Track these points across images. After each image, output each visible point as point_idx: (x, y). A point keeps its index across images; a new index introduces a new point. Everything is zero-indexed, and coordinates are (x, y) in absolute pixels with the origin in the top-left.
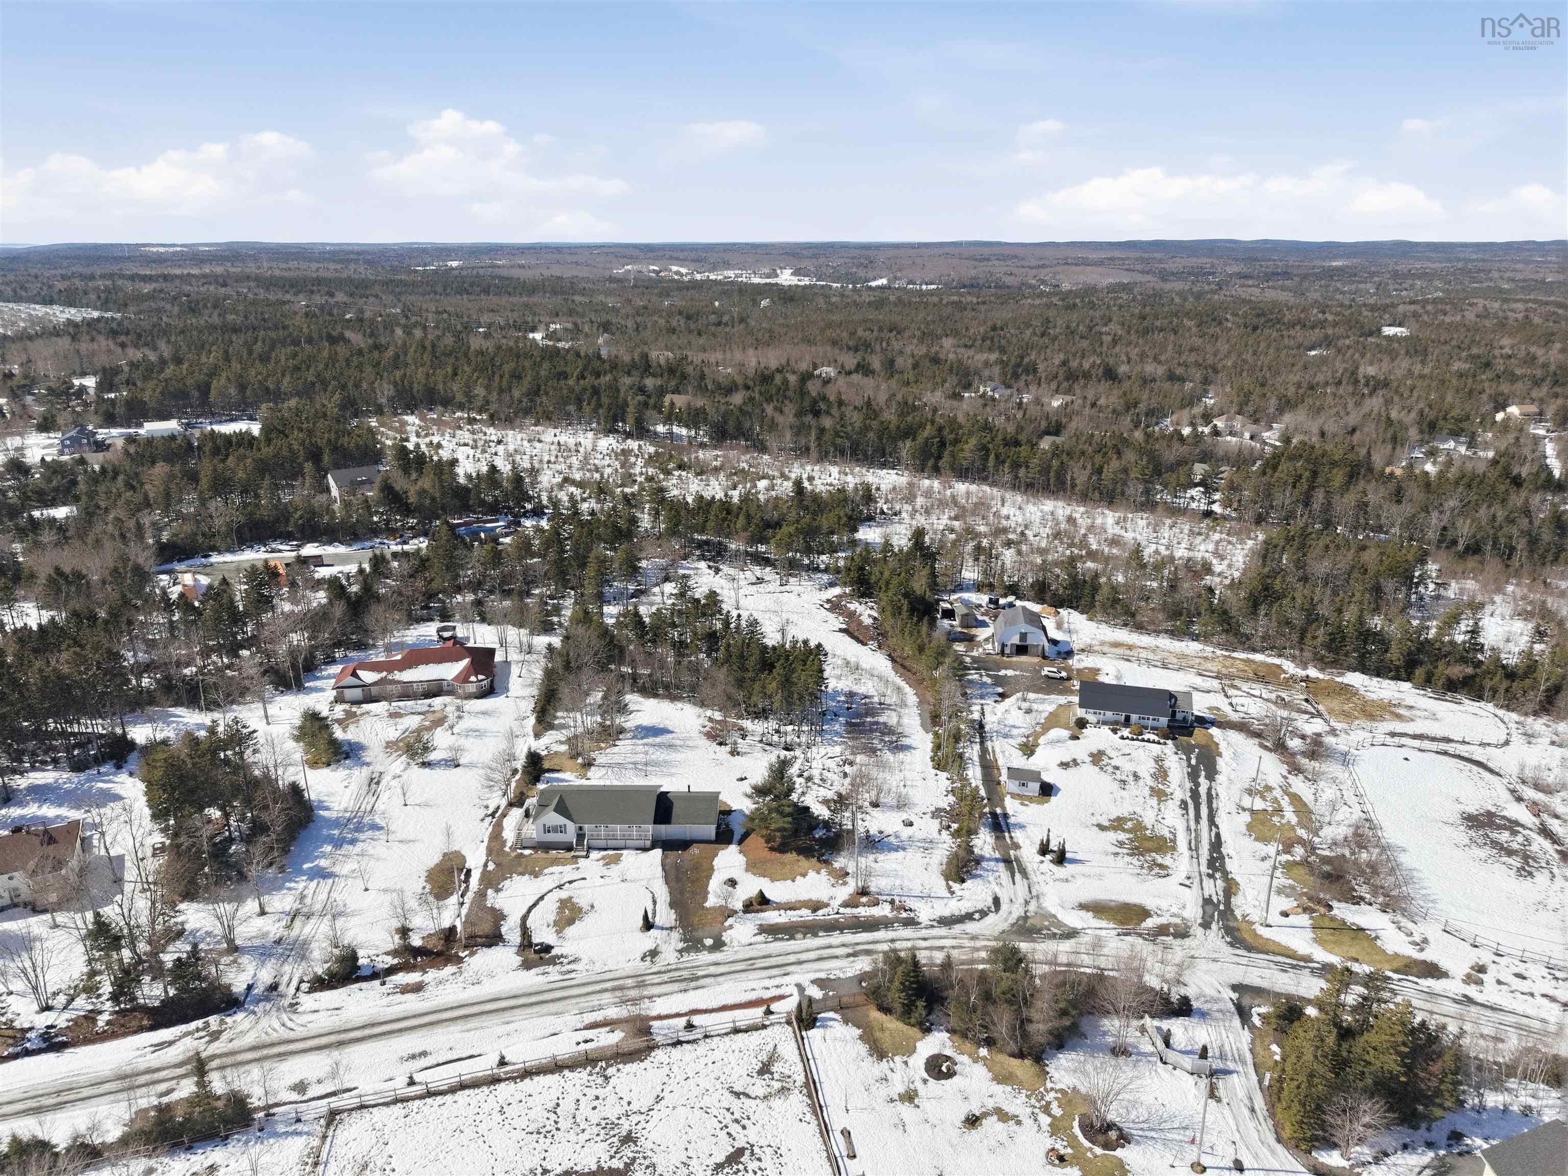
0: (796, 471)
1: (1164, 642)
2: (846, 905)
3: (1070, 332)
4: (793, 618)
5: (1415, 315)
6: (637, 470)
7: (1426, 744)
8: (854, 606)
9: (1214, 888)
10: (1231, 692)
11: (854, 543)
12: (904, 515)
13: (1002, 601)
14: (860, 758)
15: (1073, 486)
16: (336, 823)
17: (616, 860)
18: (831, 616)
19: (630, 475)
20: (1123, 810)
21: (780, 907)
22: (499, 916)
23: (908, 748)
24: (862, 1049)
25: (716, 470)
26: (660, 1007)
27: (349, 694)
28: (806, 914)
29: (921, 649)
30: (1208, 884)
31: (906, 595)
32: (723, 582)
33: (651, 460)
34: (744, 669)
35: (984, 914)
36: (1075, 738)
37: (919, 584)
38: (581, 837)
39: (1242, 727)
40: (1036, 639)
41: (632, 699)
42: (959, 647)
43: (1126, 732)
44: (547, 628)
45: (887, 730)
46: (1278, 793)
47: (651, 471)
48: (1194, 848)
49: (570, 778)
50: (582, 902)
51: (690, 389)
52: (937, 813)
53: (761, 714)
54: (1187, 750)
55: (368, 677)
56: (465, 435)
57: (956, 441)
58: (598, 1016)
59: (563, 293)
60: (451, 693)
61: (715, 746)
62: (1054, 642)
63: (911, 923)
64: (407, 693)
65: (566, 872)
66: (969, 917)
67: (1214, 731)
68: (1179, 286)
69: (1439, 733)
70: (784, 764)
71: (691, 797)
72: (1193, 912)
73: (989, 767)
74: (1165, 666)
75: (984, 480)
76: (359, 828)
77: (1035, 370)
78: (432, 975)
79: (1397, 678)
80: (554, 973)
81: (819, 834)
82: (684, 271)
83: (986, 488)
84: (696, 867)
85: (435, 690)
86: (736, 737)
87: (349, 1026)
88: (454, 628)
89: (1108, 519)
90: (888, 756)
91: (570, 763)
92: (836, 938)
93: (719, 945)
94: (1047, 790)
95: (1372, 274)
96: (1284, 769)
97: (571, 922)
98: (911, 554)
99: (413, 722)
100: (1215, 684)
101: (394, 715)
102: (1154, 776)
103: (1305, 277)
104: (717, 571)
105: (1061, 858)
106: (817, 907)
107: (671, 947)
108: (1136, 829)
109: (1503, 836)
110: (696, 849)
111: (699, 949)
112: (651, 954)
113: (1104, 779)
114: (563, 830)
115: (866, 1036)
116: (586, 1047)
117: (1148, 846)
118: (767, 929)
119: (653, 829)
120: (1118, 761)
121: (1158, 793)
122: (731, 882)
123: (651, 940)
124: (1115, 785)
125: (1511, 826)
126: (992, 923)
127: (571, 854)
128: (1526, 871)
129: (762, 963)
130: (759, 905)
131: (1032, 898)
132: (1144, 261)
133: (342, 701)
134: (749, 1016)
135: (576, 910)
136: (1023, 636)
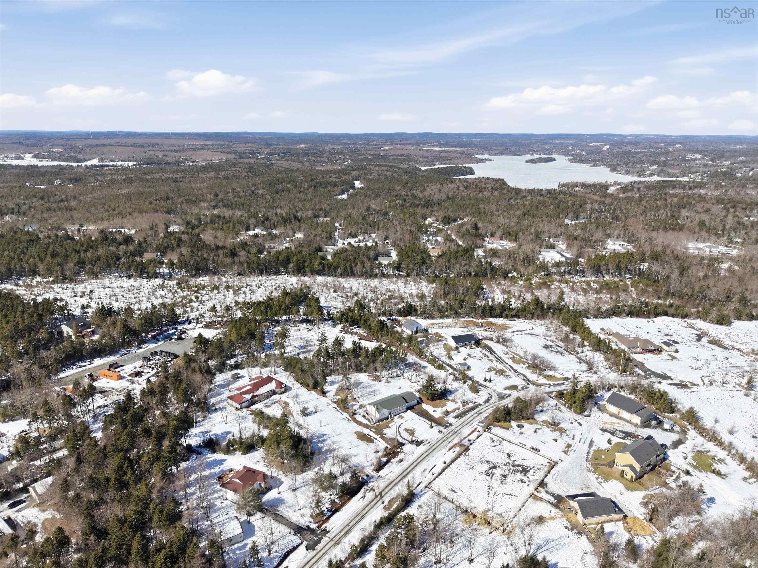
2: (464, 406)
7: (521, 333)
8: (354, 330)
9: (521, 377)
10: (472, 330)
17: (402, 416)
18: (350, 336)
20: (488, 366)
21: (451, 412)
22: (395, 439)
23: (426, 367)
24: (504, 429)
26: (458, 440)
35: (490, 397)
36: (459, 352)
38: (390, 414)
40: (420, 328)
43: (468, 347)
48: (509, 370)
50: (409, 428)
52: (454, 380)
54: (484, 348)
55: (248, 396)
58: (448, 447)
60: (275, 393)
61: (380, 382)
63: (480, 405)
67: (484, 342)
73: (449, 365)
78: (400, 457)
80: (427, 444)
84: (422, 411)
85: (270, 394)
86: (381, 378)
87: (401, 472)
90: (424, 370)
92: (471, 413)
93: (451, 424)
94: (469, 367)
96: (504, 347)
97: (413, 433)
99: (278, 406)
101: (267, 406)
102: (485, 356)
105: (490, 381)
106: (459, 409)
107: (442, 429)
108: (494, 369)
109: (552, 349)
110: (416, 407)
111: (448, 427)
112: (440, 432)
113: (475, 360)
114: (385, 414)
115: (501, 427)
116: (456, 453)
117: (501, 372)
118: (456, 417)
119: (406, 405)
120: (474, 355)
121: (490, 360)
122: (435, 411)
123: (436, 429)
124: (480, 361)
125: (552, 346)
126: (494, 399)
127: (390, 419)
128: (562, 355)
129: (465, 424)
130: (447, 413)
131: (495, 391)
132: (222, 146)
133: (242, 408)
134: (476, 434)
135: (411, 430)
136: (417, 328)
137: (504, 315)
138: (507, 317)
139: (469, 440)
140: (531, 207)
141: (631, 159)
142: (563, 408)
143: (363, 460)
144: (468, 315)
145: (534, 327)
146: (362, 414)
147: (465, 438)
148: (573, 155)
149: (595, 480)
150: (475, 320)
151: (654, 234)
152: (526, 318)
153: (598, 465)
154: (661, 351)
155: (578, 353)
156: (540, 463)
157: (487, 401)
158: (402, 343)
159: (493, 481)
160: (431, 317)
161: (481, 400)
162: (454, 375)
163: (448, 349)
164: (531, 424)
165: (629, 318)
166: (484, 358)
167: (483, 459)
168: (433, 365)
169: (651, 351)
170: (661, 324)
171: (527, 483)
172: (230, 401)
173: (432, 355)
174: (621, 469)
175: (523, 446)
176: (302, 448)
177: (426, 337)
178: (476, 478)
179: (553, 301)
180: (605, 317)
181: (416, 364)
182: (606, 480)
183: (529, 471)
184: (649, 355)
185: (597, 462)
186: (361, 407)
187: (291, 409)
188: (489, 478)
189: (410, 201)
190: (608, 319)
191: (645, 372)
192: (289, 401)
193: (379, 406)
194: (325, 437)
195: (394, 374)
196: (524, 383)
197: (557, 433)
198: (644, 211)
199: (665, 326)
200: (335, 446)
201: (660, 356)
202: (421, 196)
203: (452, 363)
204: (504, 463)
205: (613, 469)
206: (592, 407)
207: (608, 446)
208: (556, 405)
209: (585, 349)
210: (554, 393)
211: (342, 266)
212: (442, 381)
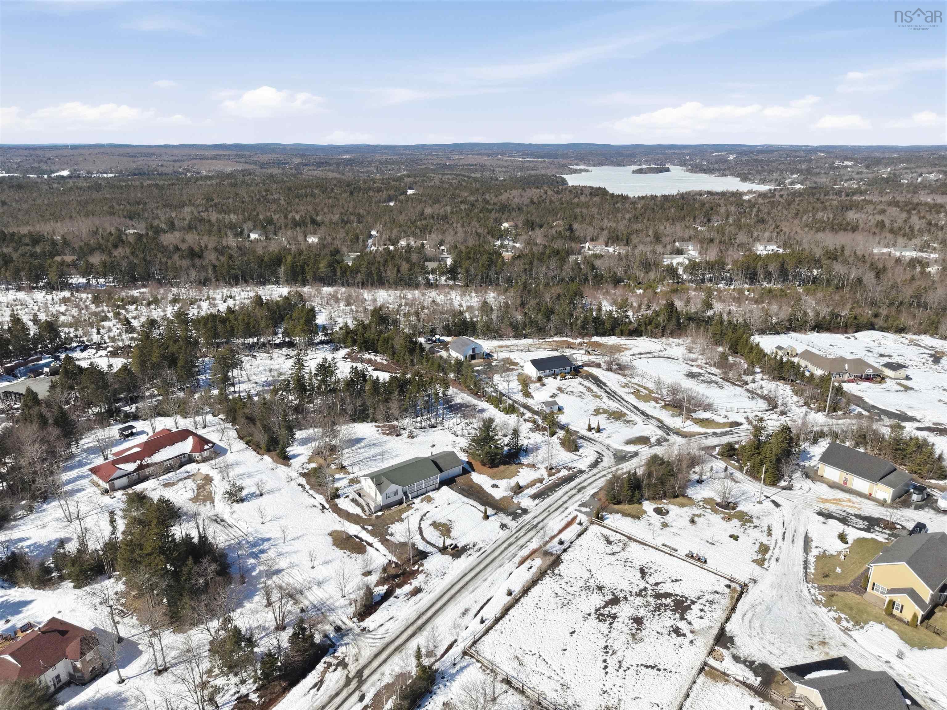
2: (550, 475)
7: (647, 355)
9: (655, 422)
14: (471, 420)
17: (430, 498)
20: (593, 407)
21: (527, 487)
22: (410, 545)
23: (484, 410)
24: (629, 519)
27: (118, 483)
28: (541, 485)
30: (651, 422)
35: (600, 459)
36: (543, 385)
38: (405, 494)
40: (479, 350)
43: (559, 377)
46: (631, 385)
48: (632, 412)
50: (442, 521)
52: (532, 430)
54: (586, 379)
55: (129, 467)
58: (519, 558)
60: (192, 460)
63: (581, 472)
65: (416, 513)
66: (597, 462)
67: (585, 369)
69: (645, 351)
73: (526, 407)
78: (415, 583)
79: (610, 335)
80: (474, 554)
84: (472, 487)
87: (411, 621)
90: (480, 416)
91: (330, 470)
92: (565, 488)
93: (525, 511)
96: (621, 376)
97: (448, 531)
99: (190, 484)
101: (170, 485)
102: (588, 391)
105: (597, 430)
106: (541, 481)
107: (507, 520)
108: (605, 411)
109: (702, 378)
110: (460, 480)
111: (520, 515)
112: (503, 526)
113: (572, 397)
114: (396, 493)
115: (624, 514)
116: (534, 570)
117: (617, 416)
118: (534, 497)
119: (439, 476)
120: (569, 389)
121: (596, 396)
122: (495, 486)
123: (495, 521)
124: (579, 398)
125: (700, 374)
126: (608, 460)
127: (405, 505)
128: (721, 387)
129: (552, 509)
130: (518, 489)
131: (608, 447)
132: (240, 156)
133: (114, 490)
134: (575, 529)
135: (444, 525)
136: (474, 350)
137: (617, 330)
138: (621, 334)
139: (561, 543)
140: (645, 210)
141: (766, 167)
142: (738, 475)
143: (333, 593)
144: (560, 333)
145: (667, 347)
146: (351, 497)
147: (553, 538)
148: (691, 165)
149: (834, 625)
150: (570, 340)
151: (820, 235)
152: (652, 335)
153: (832, 588)
154: (883, 378)
155: (747, 383)
156: (711, 589)
157: (595, 465)
158: (446, 374)
159: (614, 634)
160: (498, 335)
161: (583, 465)
162: (534, 422)
163: (525, 382)
164: (682, 505)
165: (815, 334)
166: (587, 393)
167: (591, 583)
168: (497, 406)
169: (868, 379)
170: (868, 340)
171: (690, 636)
172: (95, 477)
173: (496, 390)
174: (887, 598)
175: (672, 552)
176: (190, 573)
177: (489, 365)
178: (577, 628)
179: (693, 310)
180: (777, 333)
181: (467, 406)
182: (857, 623)
183: (689, 607)
184: (865, 385)
185: (828, 582)
186: (354, 481)
187: (213, 489)
188: (604, 627)
189: (479, 205)
190: (782, 336)
191: (868, 411)
192: (214, 474)
193: (383, 479)
194: (266, 545)
195: (425, 424)
196: (660, 432)
197: (736, 522)
198: (797, 214)
199: (876, 344)
200: (283, 564)
201: (884, 386)
202: (496, 200)
203: (530, 402)
204: (635, 590)
205: (865, 596)
206: (792, 472)
207: (840, 546)
208: (726, 469)
209: (758, 377)
210: (717, 449)
211: (363, 269)
212: (511, 432)
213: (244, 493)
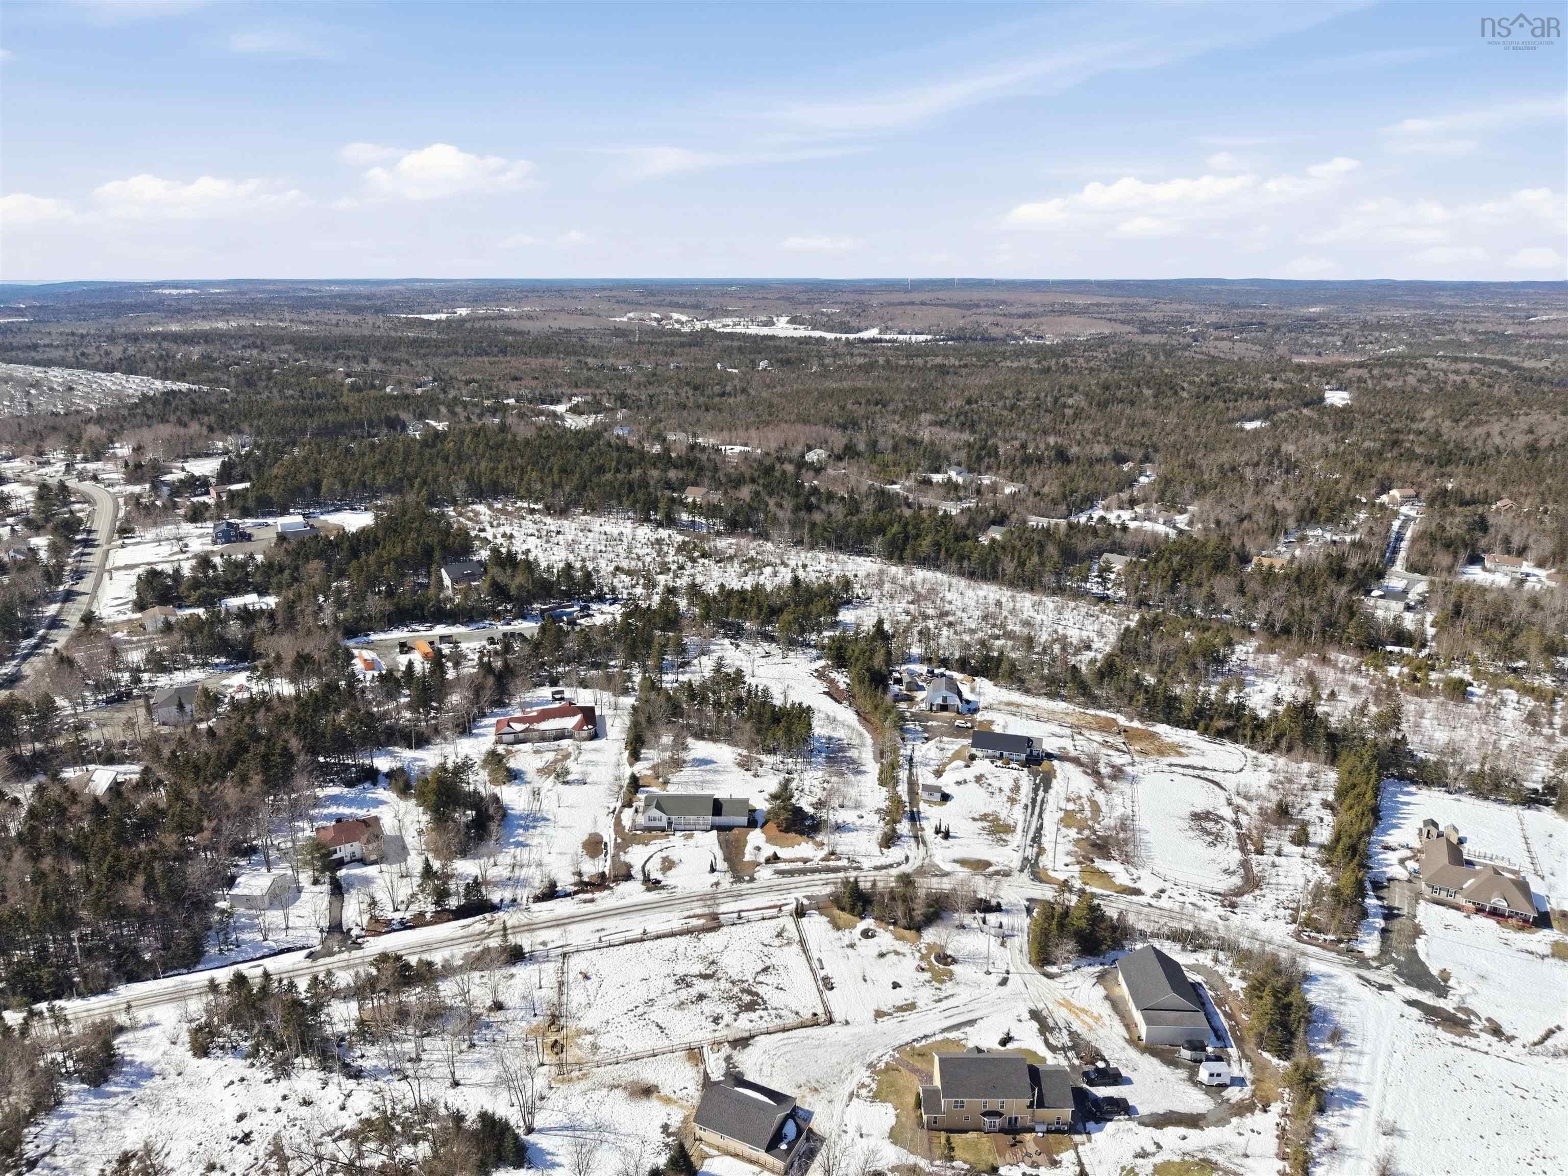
0: (796, 557)
1: (1044, 703)
2: (823, 860)
3: (1038, 404)
4: (792, 683)
5: (1360, 380)
6: (670, 559)
7: (1190, 771)
8: (834, 675)
9: (1031, 852)
10: (1077, 737)
11: (835, 625)
12: (874, 599)
13: (937, 671)
14: (834, 779)
15: (1004, 575)
16: (521, 817)
17: (691, 836)
18: (818, 682)
19: (666, 563)
20: (988, 810)
21: (785, 861)
22: (629, 866)
23: (864, 772)
24: (829, 926)
25: (731, 558)
26: (723, 909)
27: (506, 738)
28: (800, 865)
29: (876, 707)
30: (1029, 850)
31: (868, 670)
32: (742, 655)
33: (681, 548)
34: (761, 722)
35: (899, 864)
36: (967, 766)
37: (878, 661)
38: (670, 824)
39: (1076, 761)
40: (954, 700)
41: (690, 741)
42: (903, 706)
43: (999, 763)
44: (626, 692)
45: (852, 761)
46: (1084, 801)
47: (681, 559)
48: (1025, 831)
49: (656, 790)
50: (675, 858)
51: (706, 481)
52: (878, 811)
53: (772, 751)
54: (1035, 774)
55: (518, 727)
56: (528, 525)
57: (917, 536)
58: (691, 913)
59: (576, 353)
60: (571, 737)
61: (743, 772)
62: (968, 702)
63: (858, 868)
64: (544, 737)
65: (664, 843)
66: (891, 866)
67: (1056, 763)
68: (1155, 339)
69: (1200, 765)
70: (788, 781)
71: (732, 801)
72: (1016, 864)
73: (912, 784)
74: (1038, 719)
75: (937, 567)
76: (535, 819)
77: (997, 453)
78: (597, 895)
79: (1188, 728)
80: (664, 894)
81: (808, 823)
82: (684, 318)
83: (939, 575)
84: (737, 840)
85: (561, 735)
86: (755, 765)
87: (560, 918)
88: (562, 692)
89: (1026, 601)
90: (851, 777)
91: (654, 782)
92: (817, 876)
93: (752, 880)
94: (945, 798)
95: (1342, 326)
96: (1093, 786)
97: (670, 868)
98: (873, 638)
99: (550, 756)
100: (1068, 732)
101: (537, 752)
102: (1012, 790)
103: (1277, 328)
104: (737, 646)
105: (947, 836)
106: (807, 861)
107: (726, 881)
108: (994, 820)
109: (1209, 825)
110: (736, 831)
111: (742, 882)
112: (716, 884)
113: (980, 791)
114: (660, 820)
115: (832, 920)
116: (686, 926)
117: (999, 829)
118: (780, 872)
119: (721, 821)
120: (992, 780)
121: (1010, 799)
122: (758, 848)
123: (715, 877)
124: (985, 796)
125: (1217, 820)
127: (665, 833)
128: (1212, 844)
129: (779, 888)
130: (774, 860)
131: (927, 857)
134: (769, 913)
135: (671, 863)
136: (945, 699)
139: (740, 918)
142: (1018, 939)
147: (740, 911)
149: (852, 1086)
155: (1261, 853)
156: (797, 1008)
159: (670, 996)
161: (873, 862)
163: (959, 755)
164: (900, 938)
166: (1005, 791)
167: (713, 956)
168: (882, 774)
171: (721, 1027)
173: (910, 756)
175: (817, 968)
178: (652, 978)
181: (853, 763)
182: (874, 1096)
183: (755, 1010)
185: (913, 1060)
188: (670, 988)
191: (1385, 952)
193: (655, 801)
197: (925, 976)
200: (536, 841)
203: (926, 781)
204: (737, 978)
208: (1014, 929)
213: (570, 778)
